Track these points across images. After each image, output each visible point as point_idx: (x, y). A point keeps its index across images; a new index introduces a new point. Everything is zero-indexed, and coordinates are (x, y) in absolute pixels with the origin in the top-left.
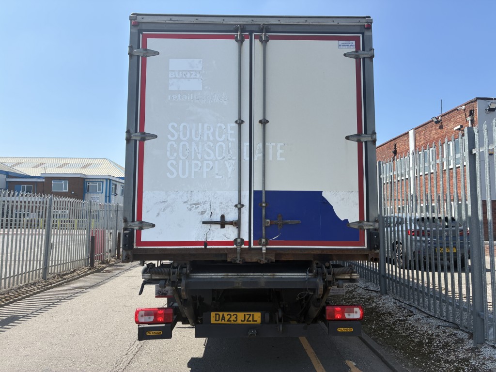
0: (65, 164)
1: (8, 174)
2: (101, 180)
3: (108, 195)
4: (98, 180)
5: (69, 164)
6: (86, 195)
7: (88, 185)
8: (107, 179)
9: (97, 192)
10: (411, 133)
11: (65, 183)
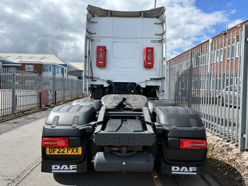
0: (32, 57)
1: (3, 62)
2: (50, 65)
3: (54, 73)
4: (48, 65)
5: (34, 57)
6: (43, 73)
7: (43, 68)
8: (53, 65)
9: (49, 71)
10: (211, 41)
11: (32, 67)
